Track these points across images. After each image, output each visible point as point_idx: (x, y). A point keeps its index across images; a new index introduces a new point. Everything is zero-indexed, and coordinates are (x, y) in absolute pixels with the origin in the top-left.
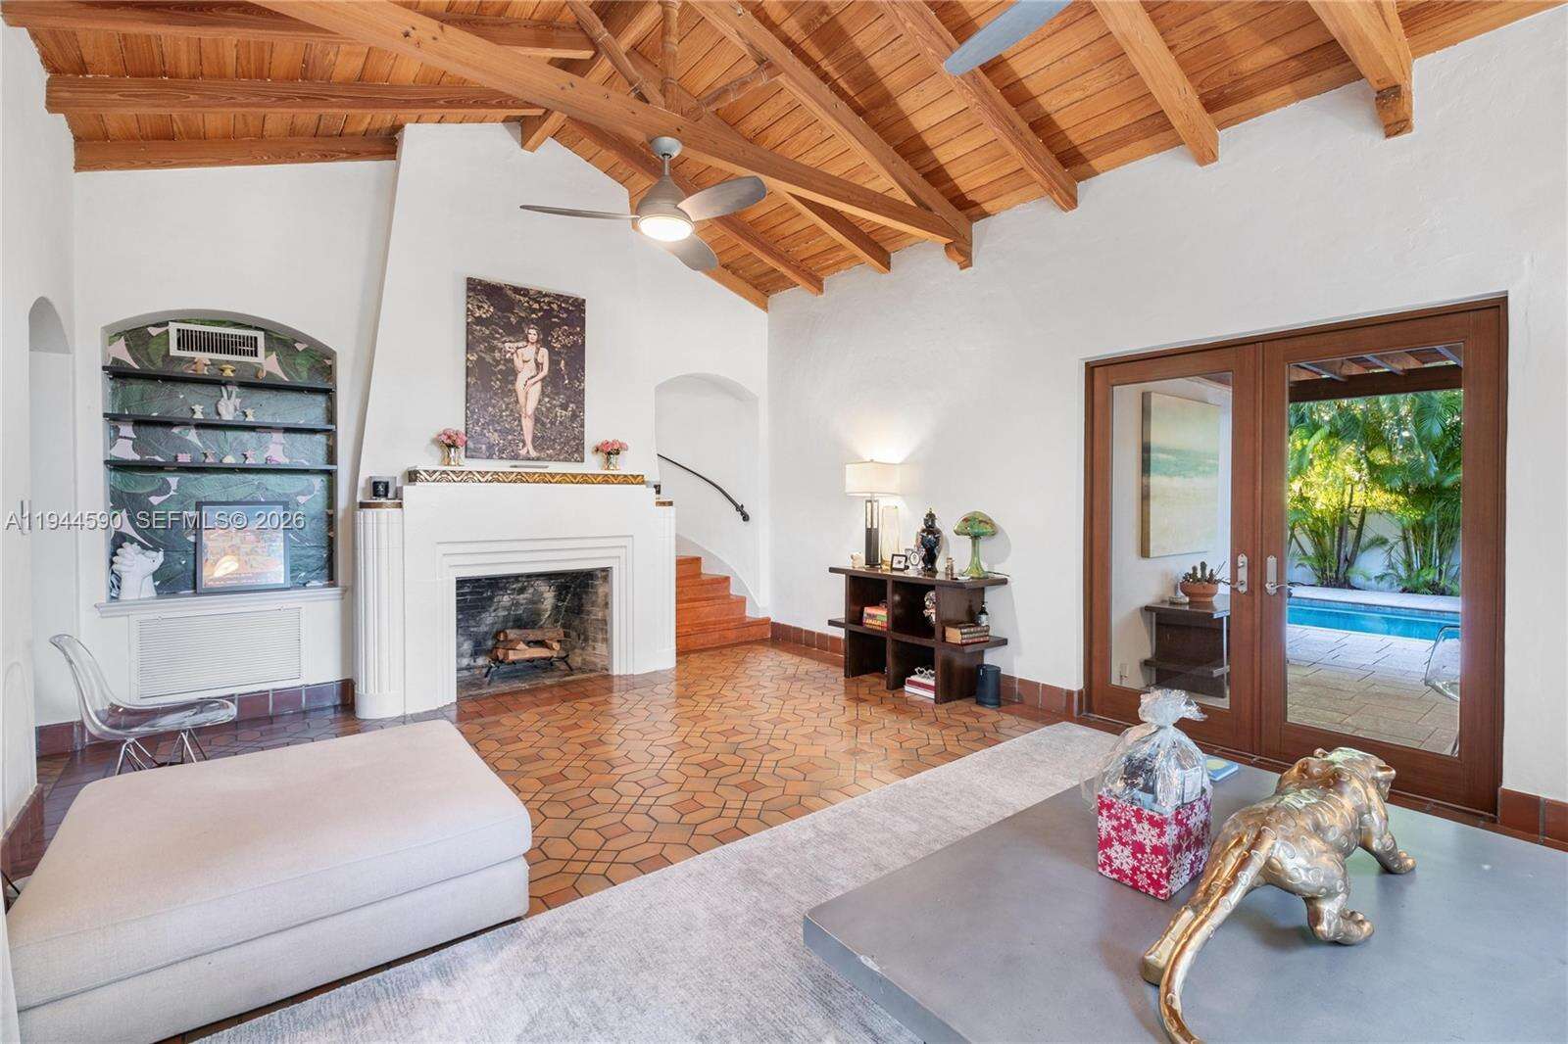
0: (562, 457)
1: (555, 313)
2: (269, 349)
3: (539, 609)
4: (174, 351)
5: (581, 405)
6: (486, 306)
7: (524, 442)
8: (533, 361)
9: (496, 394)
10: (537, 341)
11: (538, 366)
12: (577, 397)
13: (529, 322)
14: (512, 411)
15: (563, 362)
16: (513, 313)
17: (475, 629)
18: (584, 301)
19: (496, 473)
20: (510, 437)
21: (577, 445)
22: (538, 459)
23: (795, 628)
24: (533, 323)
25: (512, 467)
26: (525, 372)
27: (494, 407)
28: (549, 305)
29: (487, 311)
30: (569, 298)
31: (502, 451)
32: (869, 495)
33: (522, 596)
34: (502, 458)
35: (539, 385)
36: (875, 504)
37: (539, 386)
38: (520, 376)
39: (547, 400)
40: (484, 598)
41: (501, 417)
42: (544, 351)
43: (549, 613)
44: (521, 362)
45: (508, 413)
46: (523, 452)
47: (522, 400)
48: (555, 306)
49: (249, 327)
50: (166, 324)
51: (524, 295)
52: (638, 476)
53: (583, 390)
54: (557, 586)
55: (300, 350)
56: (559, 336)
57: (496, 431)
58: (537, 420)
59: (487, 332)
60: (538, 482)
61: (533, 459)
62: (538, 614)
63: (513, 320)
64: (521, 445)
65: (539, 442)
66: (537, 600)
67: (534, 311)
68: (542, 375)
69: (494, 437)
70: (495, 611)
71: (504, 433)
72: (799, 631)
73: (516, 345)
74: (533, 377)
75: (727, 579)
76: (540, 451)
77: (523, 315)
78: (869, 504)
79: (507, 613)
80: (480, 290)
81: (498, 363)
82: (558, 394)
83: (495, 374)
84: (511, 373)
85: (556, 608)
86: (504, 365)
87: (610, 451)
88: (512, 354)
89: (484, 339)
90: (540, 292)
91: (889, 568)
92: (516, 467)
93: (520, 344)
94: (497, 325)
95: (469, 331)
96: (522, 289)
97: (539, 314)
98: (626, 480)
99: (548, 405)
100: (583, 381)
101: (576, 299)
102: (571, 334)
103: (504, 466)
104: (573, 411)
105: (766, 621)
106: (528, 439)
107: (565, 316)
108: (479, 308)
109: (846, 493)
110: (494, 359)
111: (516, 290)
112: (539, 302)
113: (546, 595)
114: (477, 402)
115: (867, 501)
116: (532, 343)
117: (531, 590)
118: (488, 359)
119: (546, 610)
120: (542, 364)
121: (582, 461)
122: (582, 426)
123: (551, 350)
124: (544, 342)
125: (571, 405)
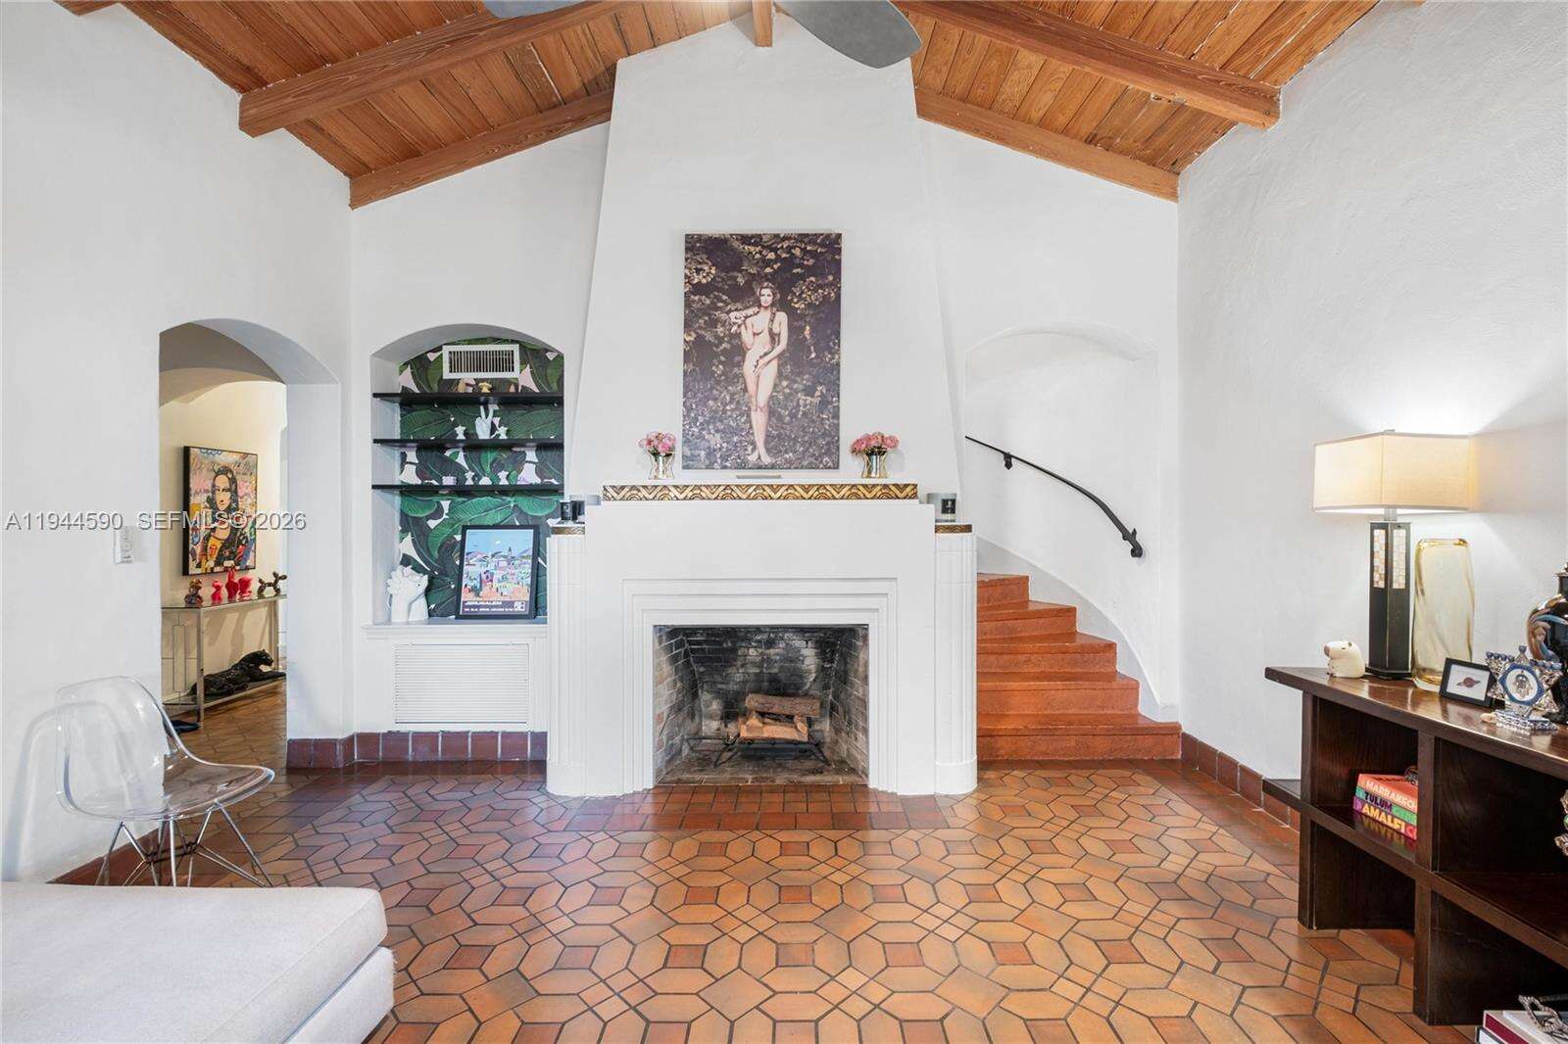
0: (805, 463)
1: (797, 261)
2: (523, 363)
3: (800, 669)
4: (447, 375)
5: (834, 387)
6: (706, 268)
7: (753, 443)
8: (766, 332)
9: (718, 382)
10: (773, 305)
11: (774, 338)
12: (830, 376)
13: (759, 278)
14: (738, 402)
15: (808, 328)
16: (741, 271)
17: (724, 686)
18: (839, 236)
19: (699, 487)
20: (735, 439)
21: (828, 444)
22: (773, 467)
23: (1222, 757)
24: (767, 280)
25: (738, 477)
26: (756, 346)
27: (715, 399)
28: (789, 252)
29: (708, 274)
30: (817, 236)
31: (724, 458)
32: (1381, 511)
33: (772, 650)
34: (725, 467)
35: (775, 363)
36: (1399, 536)
37: (774, 365)
38: (749, 355)
39: (785, 383)
40: (724, 649)
41: (724, 412)
42: (782, 317)
43: (814, 675)
44: (751, 334)
45: (733, 406)
46: (752, 458)
47: (751, 387)
48: (797, 252)
49: (506, 341)
50: (439, 349)
51: (755, 244)
52: (906, 486)
53: (838, 364)
54: (817, 642)
55: (551, 359)
56: (802, 292)
57: (717, 431)
58: (772, 413)
59: (708, 302)
60: (755, 498)
61: (766, 467)
62: (800, 675)
63: (741, 280)
64: (750, 448)
65: (774, 443)
66: (793, 658)
67: (768, 263)
68: (779, 349)
69: (715, 440)
70: (742, 666)
71: (727, 433)
72: (1230, 764)
73: (744, 313)
74: (766, 354)
75: (1110, 647)
76: (775, 456)
77: (753, 271)
78: (1379, 534)
79: (758, 671)
80: (703, 248)
81: (721, 340)
82: (800, 374)
83: (716, 355)
84: (739, 351)
85: (822, 670)
86: (728, 342)
87: (874, 450)
88: (739, 326)
89: (705, 311)
90: (777, 236)
91: (1436, 689)
92: (743, 477)
93: (750, 312)
94: (719, 290)
95: (688, 304)
96: (753, 236)
97: (775, 266)
98: (889, 492)
99: (787, 391)
100: (838, 352)
101: (828, 236)
102: (821, 287)
103: (729, 477)
104: (822, 395)
105: (1173, 730)
106: (759, 439)
107: (811, 262)
108: (698, 271)
109: (1313, 510)
110: (717, 336)
111: (745, 239)
112: (775, 250)
113: (805, 652)
114: (695, 396)
115: (1374, 527)
116: (766, 308)
117: (782, 645)
118: (709, 336)
119: (809, 671)
120: (779, 334)
121: (836, 466)
122: (836, 416)
123: (792, 313)
124: (782, 304)
125: (819, 388)
